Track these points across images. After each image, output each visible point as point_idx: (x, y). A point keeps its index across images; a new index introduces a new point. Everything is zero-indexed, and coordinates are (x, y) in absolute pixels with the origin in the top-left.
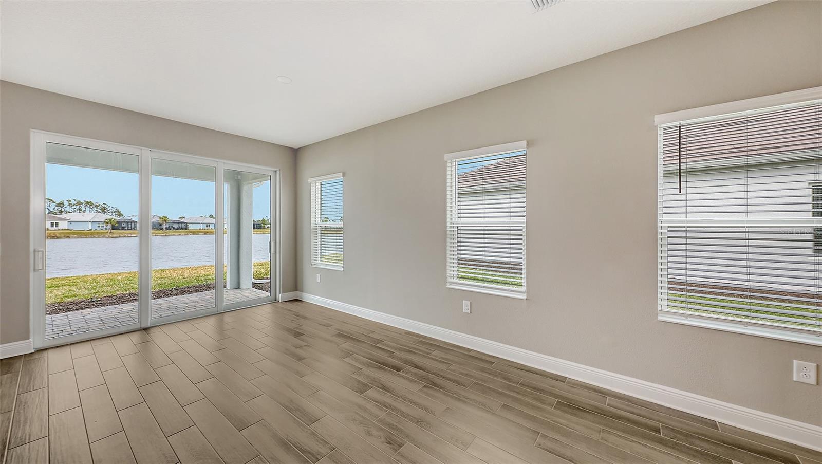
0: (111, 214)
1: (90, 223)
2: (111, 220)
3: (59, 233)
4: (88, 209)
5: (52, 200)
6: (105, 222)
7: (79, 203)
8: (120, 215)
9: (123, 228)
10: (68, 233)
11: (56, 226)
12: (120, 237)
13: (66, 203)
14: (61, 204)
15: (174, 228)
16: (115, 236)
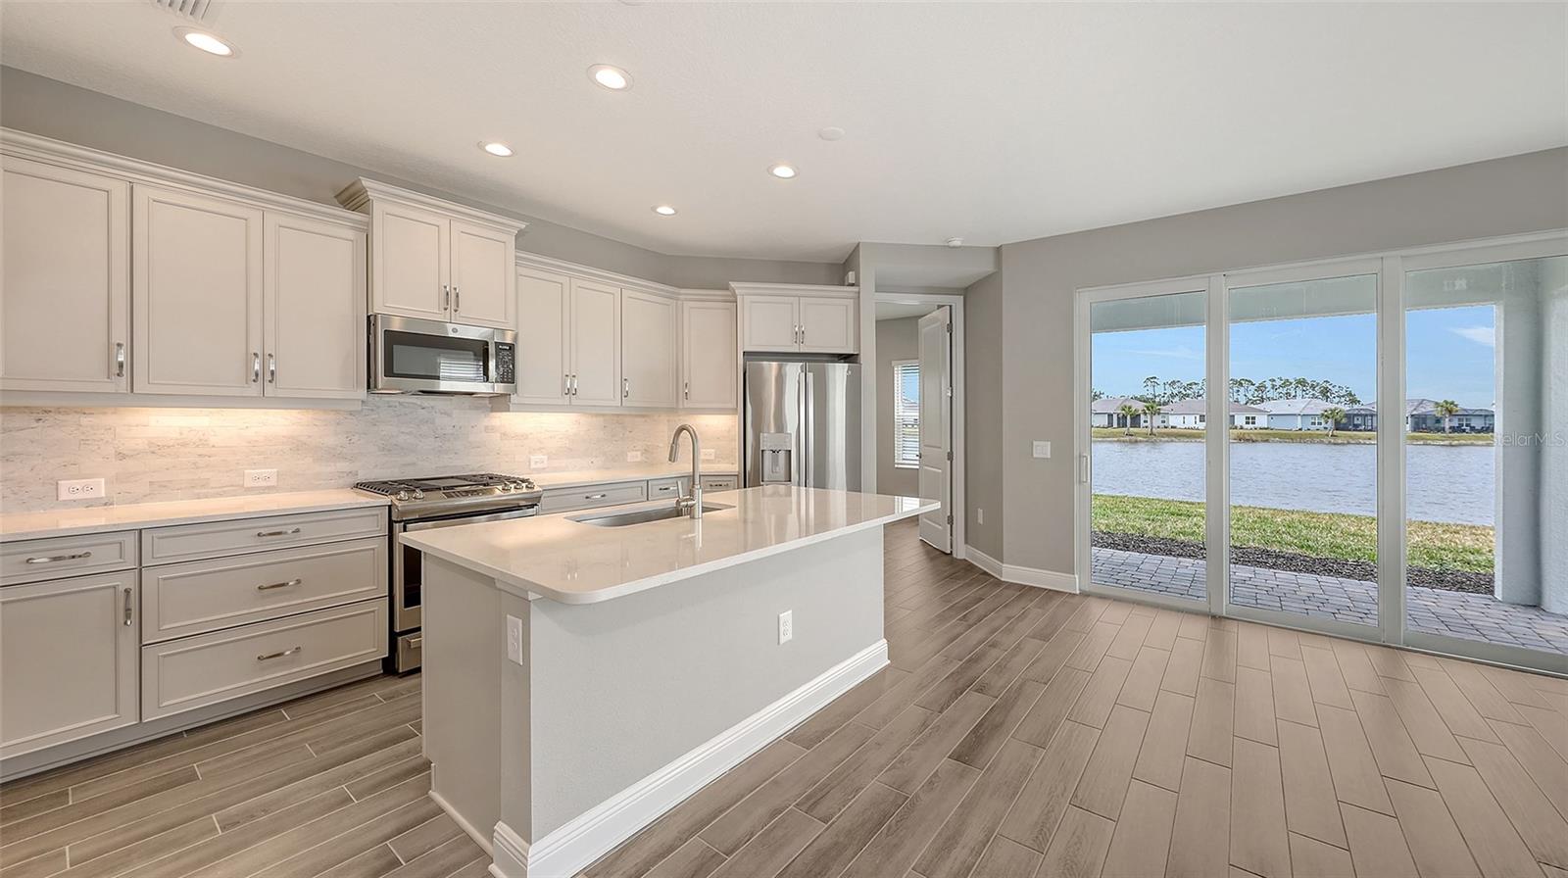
0: (1337, 399)
1: (1299, 417)
2: (1333, 411)
3: (1255, 434)
4: (1299, 392)
5: (1250, 381)
6: (1323, 415)
7: (1286, 383)
8: (1354, 401)
9: (1356, 427)
10: (1268, 434)
11: (1253, 423)
12: (1349, 443)
13: (1269, 385)
14: (1261, 388)
15: (1473, 429)
16: (1340, 441)
